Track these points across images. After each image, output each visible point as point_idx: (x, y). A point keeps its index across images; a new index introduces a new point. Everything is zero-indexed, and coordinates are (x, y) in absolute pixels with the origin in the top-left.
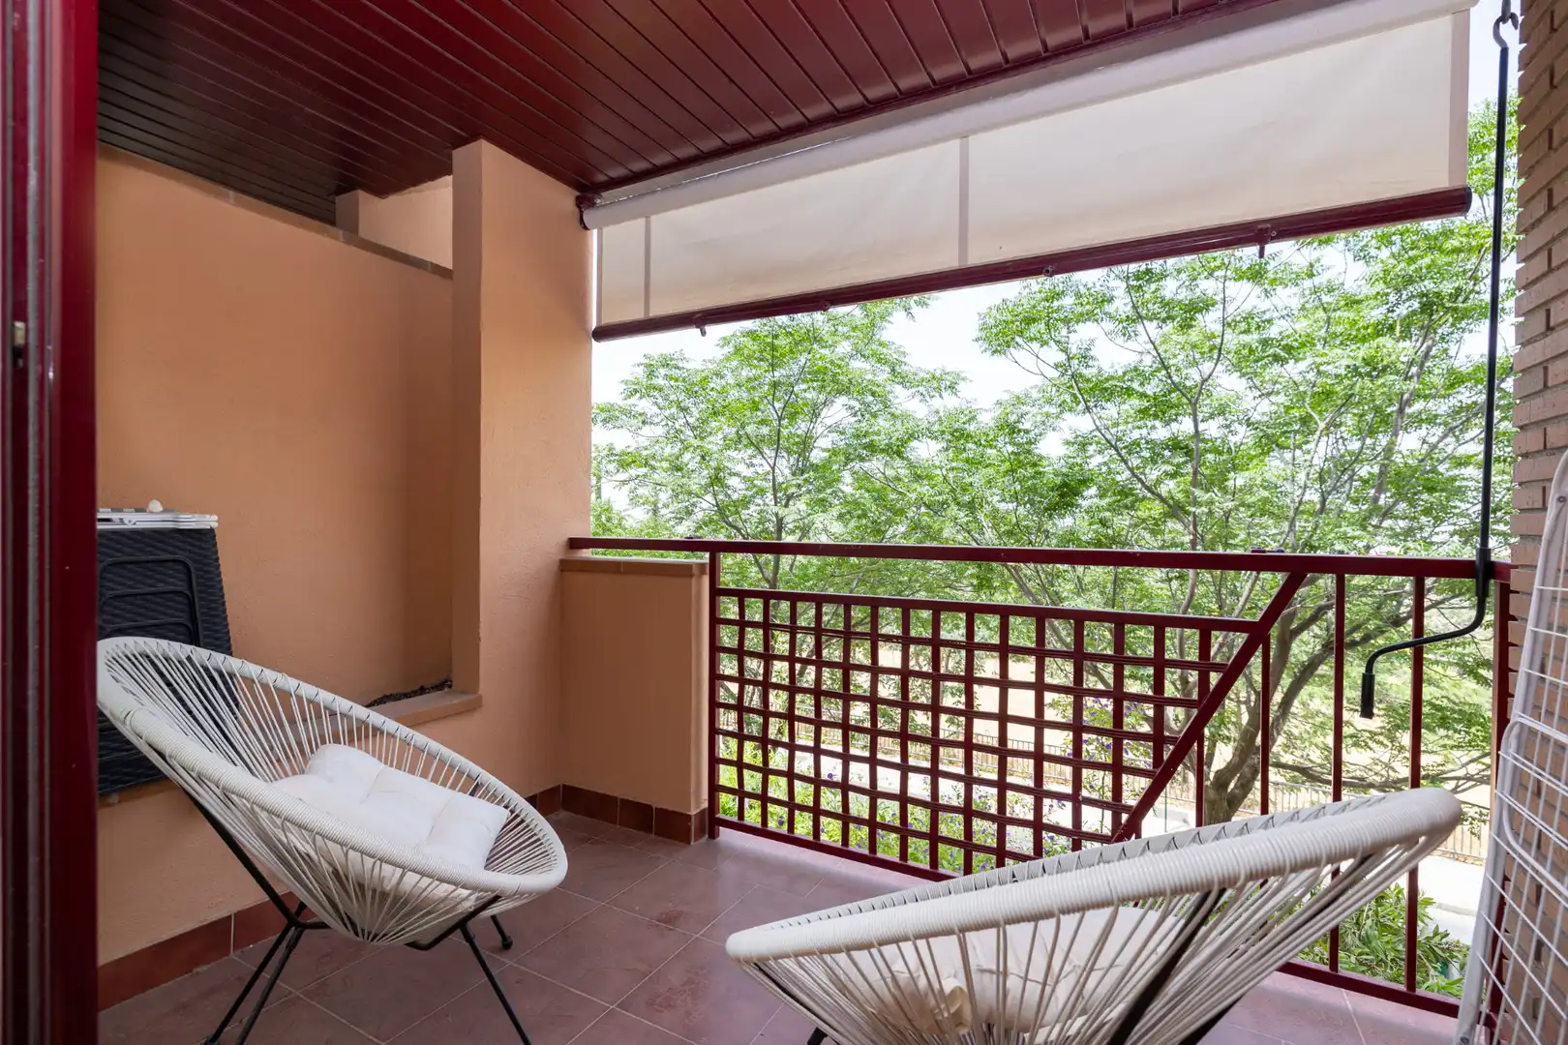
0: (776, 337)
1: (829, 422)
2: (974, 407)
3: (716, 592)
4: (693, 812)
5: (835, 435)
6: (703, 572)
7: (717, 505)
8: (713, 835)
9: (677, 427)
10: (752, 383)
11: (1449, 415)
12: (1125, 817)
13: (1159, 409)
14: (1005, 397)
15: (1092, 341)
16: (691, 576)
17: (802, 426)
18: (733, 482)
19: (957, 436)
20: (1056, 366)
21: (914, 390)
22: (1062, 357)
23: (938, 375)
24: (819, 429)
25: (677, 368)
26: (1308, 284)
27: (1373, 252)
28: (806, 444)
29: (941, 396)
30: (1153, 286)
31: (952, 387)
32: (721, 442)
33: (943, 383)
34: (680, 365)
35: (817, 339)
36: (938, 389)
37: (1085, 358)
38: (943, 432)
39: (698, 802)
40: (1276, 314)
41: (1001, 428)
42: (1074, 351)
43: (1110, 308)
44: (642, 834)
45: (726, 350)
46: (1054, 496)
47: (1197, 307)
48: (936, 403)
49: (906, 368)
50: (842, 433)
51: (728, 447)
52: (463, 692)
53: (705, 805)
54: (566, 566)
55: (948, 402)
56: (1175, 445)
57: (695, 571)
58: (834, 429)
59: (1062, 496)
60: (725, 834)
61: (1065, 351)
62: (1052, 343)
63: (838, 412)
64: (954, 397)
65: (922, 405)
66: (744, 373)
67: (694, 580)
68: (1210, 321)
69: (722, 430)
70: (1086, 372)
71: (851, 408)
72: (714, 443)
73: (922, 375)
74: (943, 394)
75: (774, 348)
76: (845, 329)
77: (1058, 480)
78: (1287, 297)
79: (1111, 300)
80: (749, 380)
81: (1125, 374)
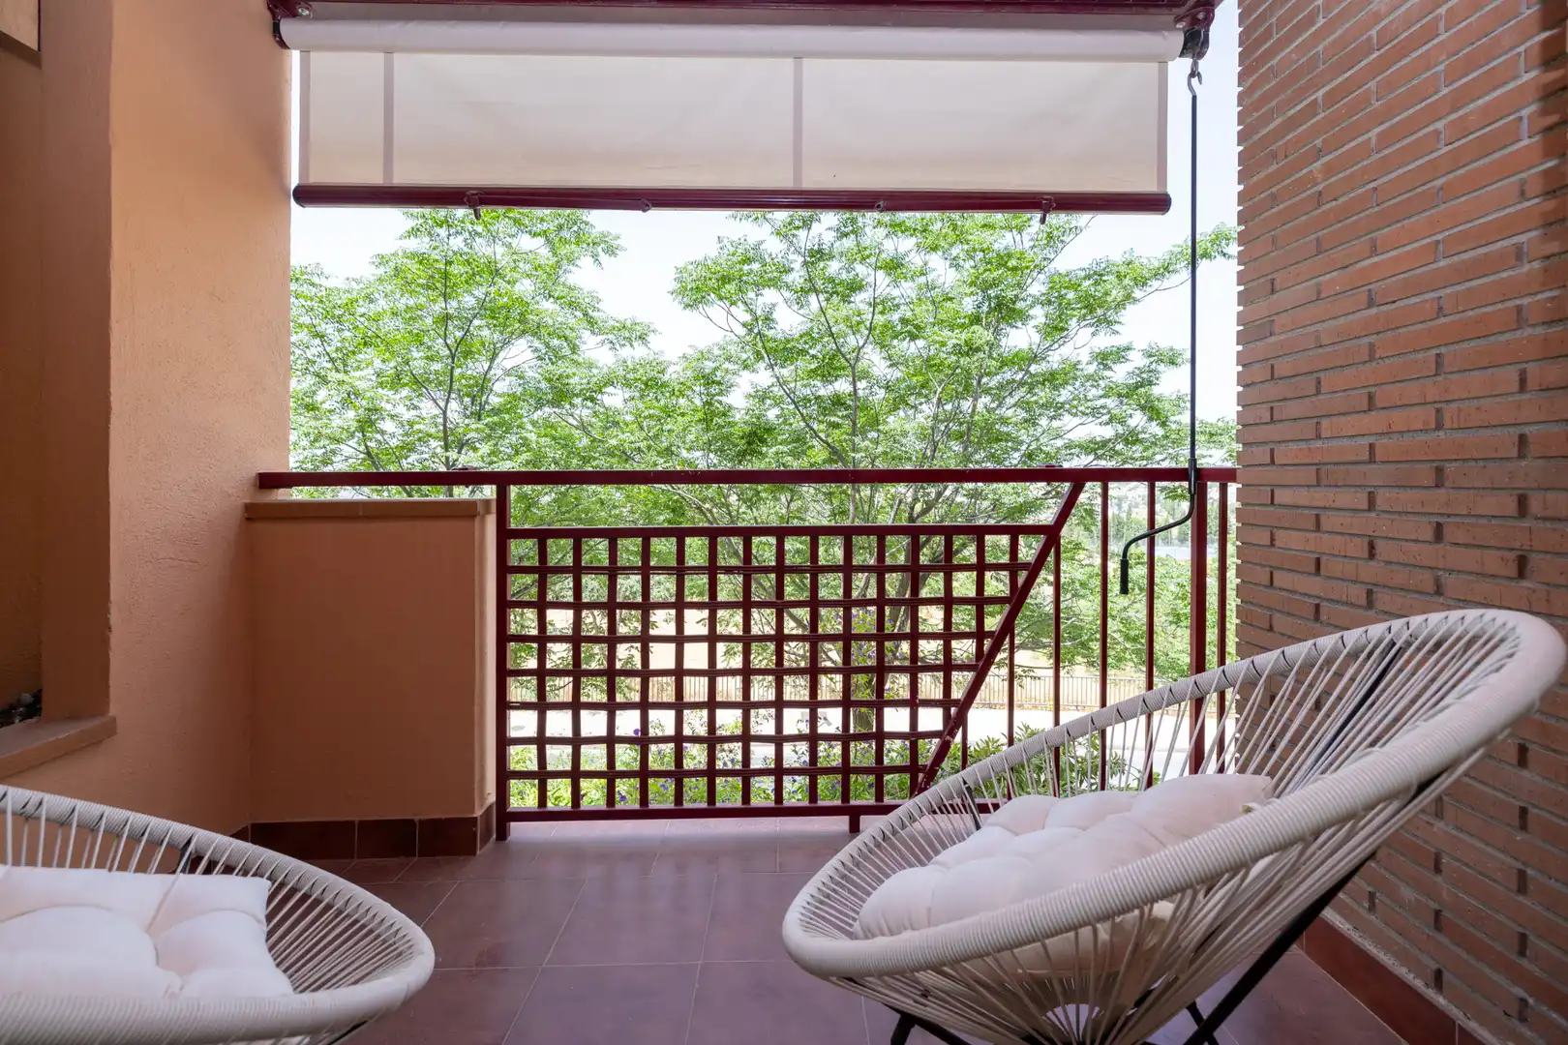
0: (449, 263)
1: (508, 365)
2: (662, 359)
3: (505, 534)
4: (478, 813)
5: (514, 378)
6: (488, 511)
7: (368, 453)
8: (503, 834)
9: (309, 355)
10: (412, 315)
11: (997, 388)
12: (953, 710)
13: (827, 371)
14: (690, 352)
15: (774, 305)
16: (473, 517)
17: (477, 367)
18: (388, 426)
19: (650, 383)
20: (744, 325)
21: (603, 337)
22: (747, 318)
23: (628, 324)
24: (496, 372)
25: (313, 285)
26: (923, 279)
27: (961, 262)
28: (483, 385)
29: (631, 345)
30: (822, 264)
31: (642, 338)
32: (374, 378)
33: (633, 333)
34: (315, 280)
35: (497, 273)
36: (629, 339)
37: (768, 319)
38: (636, 380)
39: (483, 799)
40: (903, 301)
41: (696, 379)
42: (759, 313)
43: (789, 278)
44: (401, 860)
45: (381, 270)
46: (742, 445)
47: (855, 286)
48: (626, 352)
49: (600, 314)
50: (520, 378)
51: (381, 385)
52: (74, 717)
53: (492, 798)
54: (253, 514)
55: (636, 353)
56: (837, 401)
57: (480, 509)
58: (516, 372)
59: (749, 443)
60: (517, 829)
61: (751, 311)
62: (740, 303)
63: (520, 353)
64: (644, 348)
65: (611, 353)
66: (403, 300)
67: (477, 519)
68: (860, 299)
69: (372, 362)
70: (770, 333)
71: (536, 350)
72: (362, 379)
73: (612, 323)
74: (635, 344)
75: (446, 276)
76: (528, 267)
77: (747, 429)
78: (908, 289)
79: (790, 270)
80: (408, 308)
81: (801, 336)
